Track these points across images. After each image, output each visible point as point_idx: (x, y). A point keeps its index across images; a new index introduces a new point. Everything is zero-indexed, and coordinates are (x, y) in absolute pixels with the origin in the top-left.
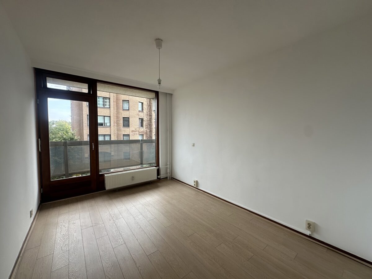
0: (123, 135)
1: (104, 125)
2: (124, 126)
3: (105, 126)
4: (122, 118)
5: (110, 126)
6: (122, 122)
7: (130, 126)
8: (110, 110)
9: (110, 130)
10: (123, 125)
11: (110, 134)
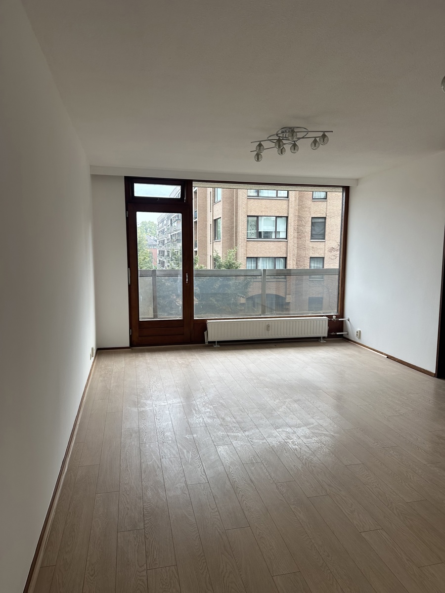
0: (311, 257)
1: (273, 236)
2: (312, 237)
3: (276, 238)
4: (310, 219)
5: (286, 239)
6: (308, 228)
7: (326, 237)
8: (289, 202)
9: (285, 248)
10: (311, 235)
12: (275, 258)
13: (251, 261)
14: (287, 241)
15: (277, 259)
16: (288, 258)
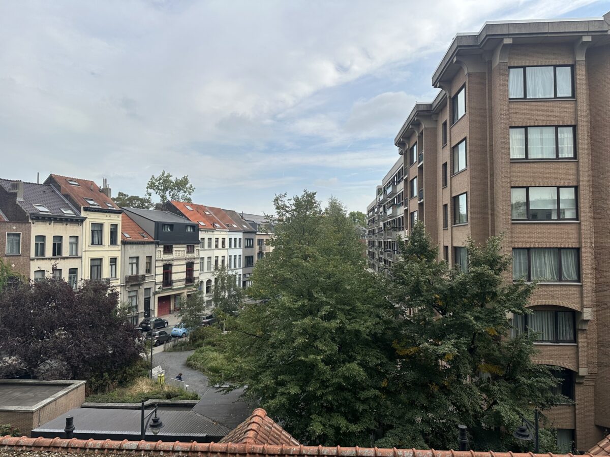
1: (554, 216)
3: (559, 219)
5: (577, 219)
8: (578, 166)
9: (576, 234)
11: (576, 246)
12: (560, 249)
13: (520, 255)
14: (579, 223)
15: (562, 251)
16: (583, 249)
